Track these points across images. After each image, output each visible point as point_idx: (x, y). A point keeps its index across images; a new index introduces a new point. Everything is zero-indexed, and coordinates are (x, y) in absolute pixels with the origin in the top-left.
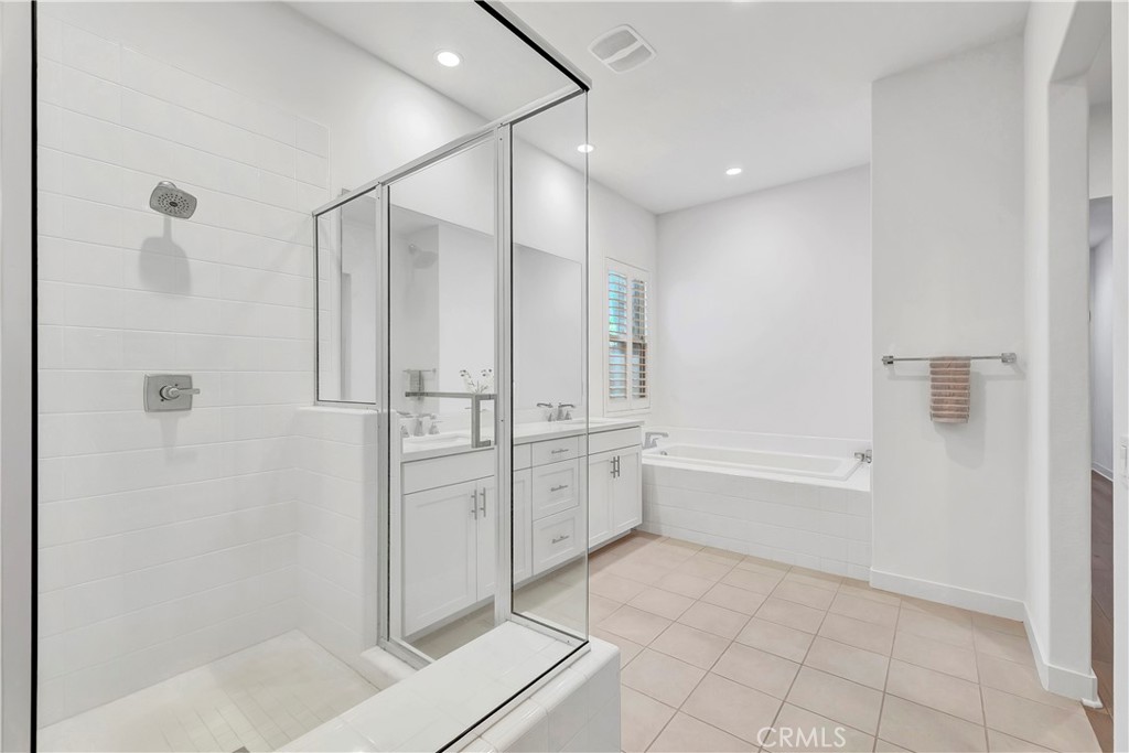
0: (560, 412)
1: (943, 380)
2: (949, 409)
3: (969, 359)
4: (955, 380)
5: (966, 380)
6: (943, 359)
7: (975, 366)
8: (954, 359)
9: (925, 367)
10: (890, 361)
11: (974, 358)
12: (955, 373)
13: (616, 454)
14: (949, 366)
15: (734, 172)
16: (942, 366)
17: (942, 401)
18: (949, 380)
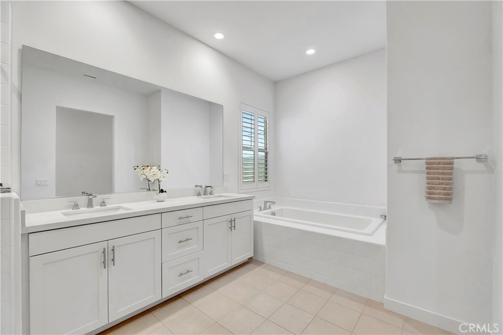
0: (205, 191)
1: (435, 174)
2: (439, 194)
3: (453, 158)
4: (443, 174)
5: (451, 174)
6: (435, 159)
7: (457, 164)
8: (442, 159)
9: (422, 165)
10: (398, 160)
11: (456, 158)
12: (443, 168)
13: (233, 217)
14: (439, 163)
15: (311, 52)
16: (434, 163)
17: (434, 188)
18: (439, 173)
